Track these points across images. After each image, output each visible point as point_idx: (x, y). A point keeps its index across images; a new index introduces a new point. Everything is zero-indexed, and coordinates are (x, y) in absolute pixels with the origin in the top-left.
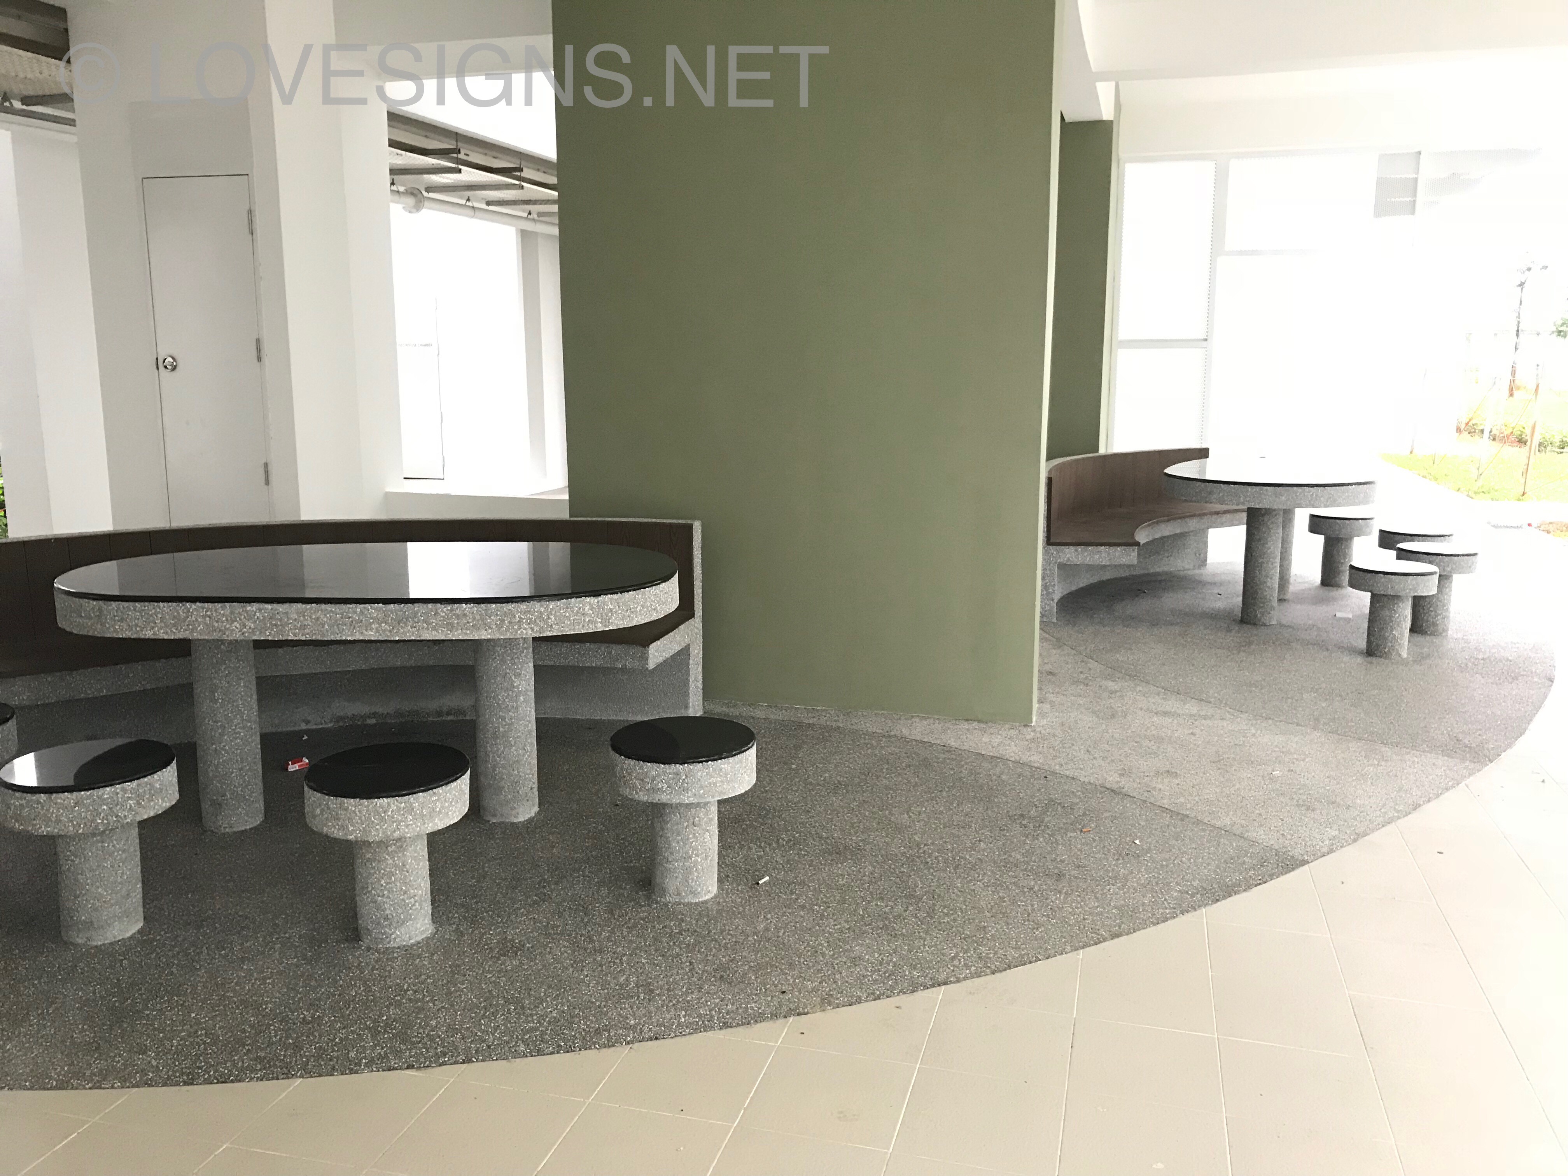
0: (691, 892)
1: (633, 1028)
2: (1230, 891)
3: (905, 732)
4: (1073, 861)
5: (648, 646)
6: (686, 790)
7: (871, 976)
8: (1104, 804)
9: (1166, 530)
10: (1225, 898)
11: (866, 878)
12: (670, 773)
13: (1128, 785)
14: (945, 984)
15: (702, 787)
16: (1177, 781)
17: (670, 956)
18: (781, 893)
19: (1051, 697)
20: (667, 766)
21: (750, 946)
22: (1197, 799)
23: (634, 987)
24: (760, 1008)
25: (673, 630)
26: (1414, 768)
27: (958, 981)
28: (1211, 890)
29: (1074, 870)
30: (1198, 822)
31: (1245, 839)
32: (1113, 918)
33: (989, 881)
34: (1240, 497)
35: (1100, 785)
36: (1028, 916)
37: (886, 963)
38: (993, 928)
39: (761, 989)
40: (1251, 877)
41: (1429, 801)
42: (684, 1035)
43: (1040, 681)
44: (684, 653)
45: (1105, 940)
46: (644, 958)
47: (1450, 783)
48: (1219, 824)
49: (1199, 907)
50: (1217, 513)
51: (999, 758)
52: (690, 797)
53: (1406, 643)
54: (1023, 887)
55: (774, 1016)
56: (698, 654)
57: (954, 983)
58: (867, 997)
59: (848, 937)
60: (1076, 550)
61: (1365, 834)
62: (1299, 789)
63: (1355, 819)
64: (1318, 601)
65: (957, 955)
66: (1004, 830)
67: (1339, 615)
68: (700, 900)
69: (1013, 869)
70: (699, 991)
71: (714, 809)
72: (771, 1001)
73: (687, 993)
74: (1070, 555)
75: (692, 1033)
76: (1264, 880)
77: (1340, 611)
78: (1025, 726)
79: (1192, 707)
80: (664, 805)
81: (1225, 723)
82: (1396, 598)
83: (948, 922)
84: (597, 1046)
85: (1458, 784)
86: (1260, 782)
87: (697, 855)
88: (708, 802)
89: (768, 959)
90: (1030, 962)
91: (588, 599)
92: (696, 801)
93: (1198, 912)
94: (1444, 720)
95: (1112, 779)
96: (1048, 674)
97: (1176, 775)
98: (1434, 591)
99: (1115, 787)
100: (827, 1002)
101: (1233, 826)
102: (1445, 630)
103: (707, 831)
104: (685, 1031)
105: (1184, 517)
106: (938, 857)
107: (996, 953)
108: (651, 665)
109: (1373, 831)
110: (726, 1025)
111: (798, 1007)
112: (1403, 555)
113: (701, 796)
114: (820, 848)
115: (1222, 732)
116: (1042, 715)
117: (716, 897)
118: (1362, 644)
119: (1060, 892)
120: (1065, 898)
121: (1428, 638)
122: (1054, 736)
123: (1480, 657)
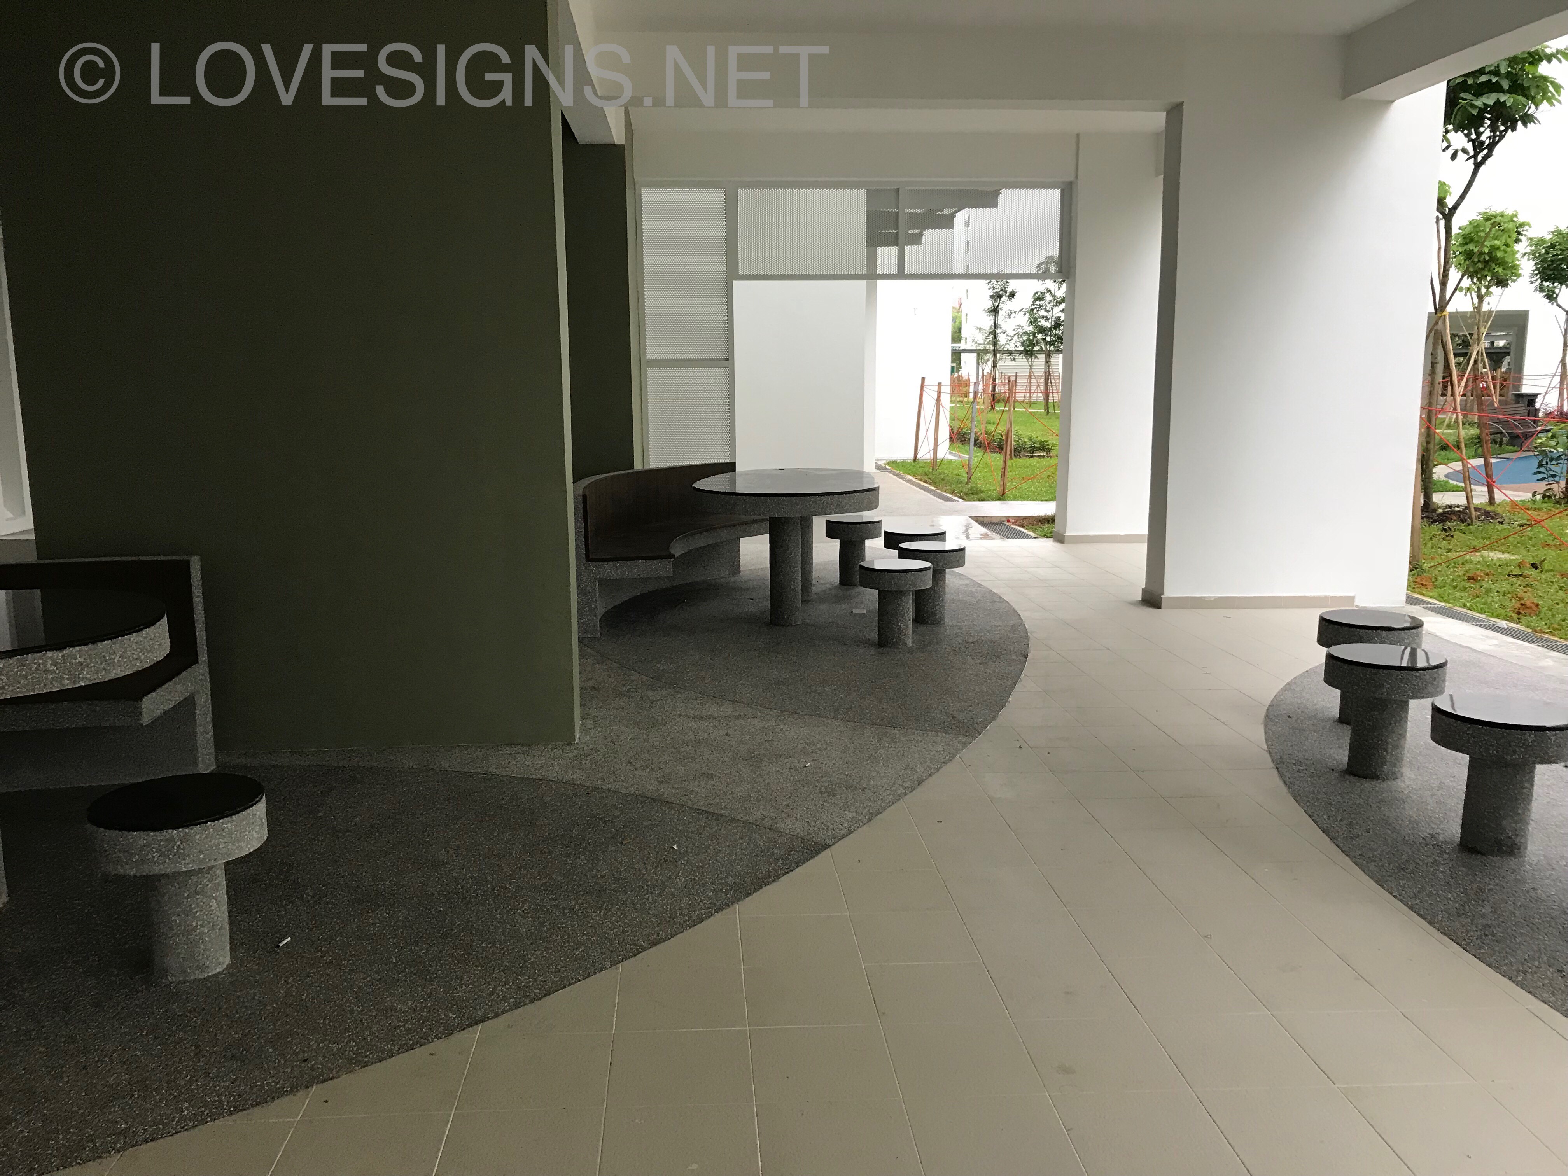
0: (198, 967)
1: (124, 1133)
2: (759, 883)
3: (445, 764)
4: (613, 875)
5: (141, 699)
6: (185, 856)
7: (404, 1026)
8: (644, 813)
9: (700, 541)
10: (756, 890)
11: (400, 924)
12: (162, 841)
13: (665, 791)
14: (483, 1021)
15: (201, 852)
16: (713, 783)
17: (171, 1043)
18: (305, 952)
19: (593, 712)
20: (158, 833)
21: (268, 1016)
22: (730, 797)
23: (126, 1086)
24: (277, 1083)
25: (170, 679)
26: (918, 747)
27: (497, 1015)
28: (743, 885)
29: (614, 884)
30: (733, 820)
31: (774, 831)
32: (651, 927)
33: (530, 908)
34: (760, 508)
35: (640, 795)
36: (568, 938)
37: (420, 1009)
38: (533, 954)
39: (279, 1061)
40: (779, 866)
41: (931, 776)
42: (186, 1130)
43: (582, 698)
44: (188, 705)
45: (644, 949)
46: (139, 1050)
47: (947, 757)
48: (751, 820)
49: (732, 903)
50: (746, 523)
51: (542, 780)
52: (188, 864)
53: (910, 633)
54: (564, 909)
55: (294, 1089)
56: (205, 702)
57: (493, 1018)
58: (399, 1049)
59: (379, 989)
60: (615, 565)
61: (878, 813)
62: (822, 777)
63: (870, 800)
64: (838, 600)
65: (495, 988)
66: (545, 852)
67: (855, 611)
68: (210, 974)
69: (554, 892)
70: (206, 1076)
71: (221, 873)
72: (291, 1072)
73: (190, 1082)
74: (610, 570)
75: (196, 1126)
76: (792, 868)
77: (856, 608)
78: (569, 744)
79: (727, 709)
80: (158, 877)
81: (756, 721)
82: (900, 593)
83: (486, 956)
84: (79, 1161)
85: (953, 758)
86: (788, 775)
87: (202, 926)
88: (213, 867)
89: (288, 1027)
90: (570, 984)
91: (50, 654)
92: (196, 867)
93: (731, 908)
94: (943, 700)
95: (652, 787)
96: (590, 692)
97: (711, 777)
98: (929, 585)
99: (655, 796)
100: (358, 1062)
101: (763, 820)
102: (942, 619)
103: (214, 898)
104: (187, 1125)
105: (715, 529)
106: (477, 890)
107: (535, 980)
108: (146, 720)
109: (884, 809)
110: (238, 1109)
111: (322, 1074)
112: (905, 554)
113: (201, 861)
114: (349, 898)
115: (753, 730)
116: (585, 730)
117: (229, 967)
118: (874, 635)
119: (601, 909)
120: (605, 914)
121: (929, 627)
122: (596, 750)
123: (971, 641)
